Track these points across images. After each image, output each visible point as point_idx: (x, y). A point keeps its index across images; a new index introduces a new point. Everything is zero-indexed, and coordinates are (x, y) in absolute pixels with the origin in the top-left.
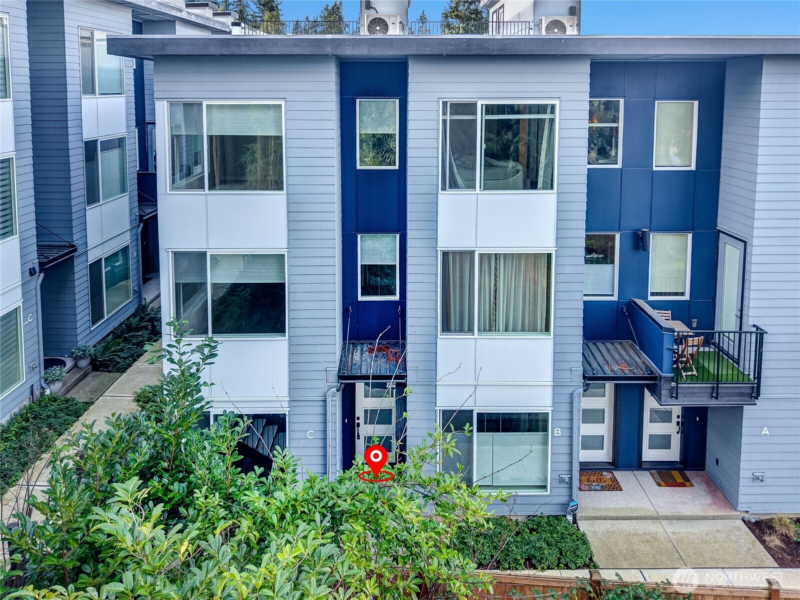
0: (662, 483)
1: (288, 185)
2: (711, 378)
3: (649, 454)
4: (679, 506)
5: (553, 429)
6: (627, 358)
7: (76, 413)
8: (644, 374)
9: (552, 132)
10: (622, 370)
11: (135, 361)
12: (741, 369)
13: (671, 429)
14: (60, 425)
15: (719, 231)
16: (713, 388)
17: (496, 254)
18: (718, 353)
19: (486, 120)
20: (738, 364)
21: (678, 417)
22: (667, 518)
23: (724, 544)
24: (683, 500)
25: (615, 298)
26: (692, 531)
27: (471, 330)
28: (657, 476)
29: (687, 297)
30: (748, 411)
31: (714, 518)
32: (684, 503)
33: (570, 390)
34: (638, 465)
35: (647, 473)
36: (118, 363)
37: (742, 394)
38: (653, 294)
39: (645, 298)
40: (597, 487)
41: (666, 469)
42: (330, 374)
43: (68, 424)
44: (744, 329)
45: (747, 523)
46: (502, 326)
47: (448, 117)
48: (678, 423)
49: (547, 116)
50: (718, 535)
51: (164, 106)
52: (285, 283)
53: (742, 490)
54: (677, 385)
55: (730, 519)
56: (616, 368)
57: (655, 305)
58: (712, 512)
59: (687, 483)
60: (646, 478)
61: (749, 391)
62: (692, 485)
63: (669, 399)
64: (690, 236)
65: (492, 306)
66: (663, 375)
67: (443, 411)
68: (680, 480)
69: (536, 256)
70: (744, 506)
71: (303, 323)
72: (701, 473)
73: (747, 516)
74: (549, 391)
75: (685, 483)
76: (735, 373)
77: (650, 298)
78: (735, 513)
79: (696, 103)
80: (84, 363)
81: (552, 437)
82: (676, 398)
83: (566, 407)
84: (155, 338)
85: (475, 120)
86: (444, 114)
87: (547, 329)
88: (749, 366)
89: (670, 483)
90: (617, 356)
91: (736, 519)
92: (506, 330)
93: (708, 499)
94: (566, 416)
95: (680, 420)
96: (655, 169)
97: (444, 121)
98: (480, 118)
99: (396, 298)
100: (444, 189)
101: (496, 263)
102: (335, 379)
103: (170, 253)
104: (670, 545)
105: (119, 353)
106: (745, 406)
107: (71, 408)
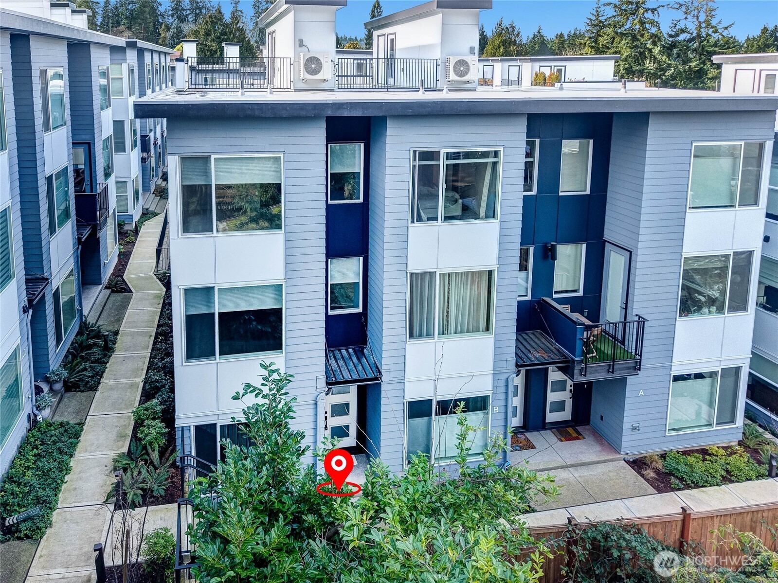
0: (563, 439)
1: (286, 226)
2: (609, 358)
3: (551, 417)
4: (579, 455)
5: (493, 407)
6: (541, 345)
7: (75, 435)
8: (560, 359)
9: (494, 173)
10: (542, 357)
11: (101, 377)
12: (626, 349)
13: (565, 396)
14: (69, 448)
15: (605, 241)
16: (610, 365)
17: (449, 273)
18: (615, 342)
19: (447, 165)
20: (624, 345)
21: (571, 386)
22: (572, 466)
23: (617, 481)
24: (581, 450)
25: (528, 298)
26: (592, 473)
27: (429, 334)
28: (557, 433)
29: (581, 293)
30: (630, 380)
31: (605, 461)
32: (582, 453)
33: (506, 376)
34: (543, 426)
35: (549, 432)
36: (88, 382)
37: (629, 368)
38: (556, 292)
39: (551, 296)
40: (517, 448)
41: (563, 427)
42: (319, 381)
43: (74, 447)
44: (629, 318)
45: (628, 462)
46: (453, 331)
47: (417, 163)
48: (571, 391)
49: (491, 160)
50: (611, 474)
51: (175, 161)
52: (281, 309)
53: (624, 438)
54: (586, 366)
55: (616, 461)
56: (537, 355)
57: (560, 301)
58: (602, 458)
59: (580, 437)
60: (549, 436)
61: (633, 365)
62: (584, 438)
63: (579, 377)
64: (584, 246)
65: (446, 314)
66: (576, 359)
67: (409, 402)
68: (575, 435)
69: (480, 273)
70: (626, 449)
71: (295, 341)
72: (587, 427)
73: (626, 457)
74: (490, 378)
75: (578, 437)
76: (622, 351)
77: (555, 296)
78: (619, 456)
79: (591, 141)
80: (58, 386)
81: (492, 413)
82: (585, 375)
83: (503, 390)
84: (109, 354)
85: (438, 165)
86: (414, 160)
87: (487, 329)
88: (631, 345)
89: (569, 438)
90: (533, 344)
91: (620, 460)
92: (455, 333)
93: (598, 448)
94: (503, 396)
95: (572, 388)
96: (561, 194)
97: (414, 166)
98: (442, 163)
99: (360, 310)
100: (413, 222)
101: (449, 279)
102: (324, 384)
103: (182, 289)
104: (580, 487)
105: (84, 373)
106: (628, 377)
107: (70, 431)
